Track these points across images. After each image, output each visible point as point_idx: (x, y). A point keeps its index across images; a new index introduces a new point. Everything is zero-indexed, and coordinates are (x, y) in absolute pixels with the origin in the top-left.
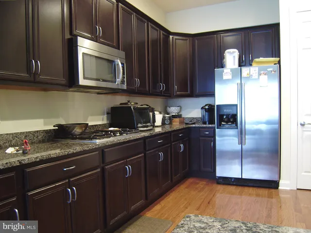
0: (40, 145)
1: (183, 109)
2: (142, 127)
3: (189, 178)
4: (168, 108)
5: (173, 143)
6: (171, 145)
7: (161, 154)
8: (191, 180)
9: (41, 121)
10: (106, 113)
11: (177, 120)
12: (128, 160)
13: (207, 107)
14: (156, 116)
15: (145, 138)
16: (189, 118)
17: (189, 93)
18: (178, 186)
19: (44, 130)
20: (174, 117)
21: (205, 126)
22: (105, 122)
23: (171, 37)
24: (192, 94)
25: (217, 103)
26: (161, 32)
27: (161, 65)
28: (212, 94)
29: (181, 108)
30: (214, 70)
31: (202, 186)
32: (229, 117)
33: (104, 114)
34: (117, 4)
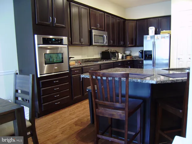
0: (84, 63)
1: (132, 52)
2: (113, 59)
4: (125, 52)
5: (125, 66)
9: (81, 56)
11: (129, 57)
14: (119, 55)
15: (114, 63)
17: (134, 45)
20: (127, 55)
22: (100, 57)
23: (126, 21)
24: (136, 46)
25: (144, 50)
26: (122, 20)
27: (121, 34)
28: (142, 46)
29: (131, 52)
30: (143, 36)
32: (149, 55)
33: (99, 54)
34: (104, 14)
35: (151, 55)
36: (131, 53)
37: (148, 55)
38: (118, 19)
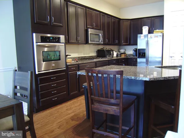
0: (80, 61)
1: (126, 50)
2: (108, 57)
4: (120, 50)
6: (119, 64)
9: (77, 54)
11: (123, 55)
13: (135, 50)
14: (114, 53)
15: (109, 60)
17: (128, 44)
19: (78, 57)
20: (122, 53)
21: (134, 57)
22: (95, 55)
23: (121, 21)
24: (130, 44)
25: (138, 48)
26: (117, 19)
27: (116, 33)
28: (136, 44)
30: (137, 35)
33: (95, 52)
34: (100, 14)
35: (145, 53)
37: (142, 53)
38: (113, 19)
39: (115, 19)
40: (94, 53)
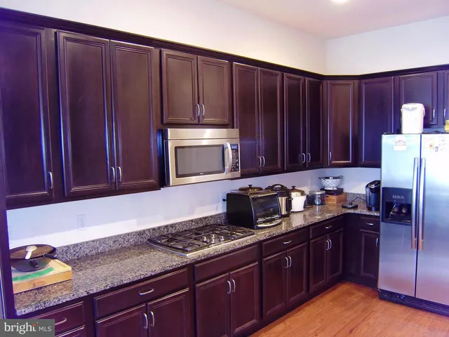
1: (345, 181)
2: (264, 222)
3: (343, 283)
4: (322, 180)
5: (312, 241)
6: (309, 243)
7: (289, 259)
8: (344, 287)
9: (134, 221)
10: (221, 200)
11: (334, 198)
12: (231, 273)
13: (373, 186)
14: (294, 200)
15: (260, 243)
16: (354, 194)
17: (351, 161)
18: (322, 297)
19: (136, 232)
20: (329, 193)
21: (368, 213)
22: (220, 211)
23: (325, 82)
24: (355, 164)
25: (383, 183)
26: (307, 79)
28: (377, 164)
29: (341, 180)
30: (381, 136)
31: (356, 300)
32: (401, 207)
33: (218, 202)
34: (232, 65)
35: (409, 207)
36: (341, 183)
37: (397, 203)
38: (290, 78)
39: (299, 80)
40: (215, 205)
